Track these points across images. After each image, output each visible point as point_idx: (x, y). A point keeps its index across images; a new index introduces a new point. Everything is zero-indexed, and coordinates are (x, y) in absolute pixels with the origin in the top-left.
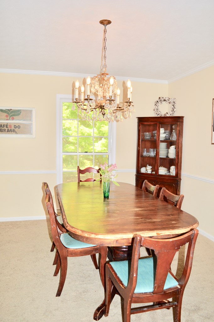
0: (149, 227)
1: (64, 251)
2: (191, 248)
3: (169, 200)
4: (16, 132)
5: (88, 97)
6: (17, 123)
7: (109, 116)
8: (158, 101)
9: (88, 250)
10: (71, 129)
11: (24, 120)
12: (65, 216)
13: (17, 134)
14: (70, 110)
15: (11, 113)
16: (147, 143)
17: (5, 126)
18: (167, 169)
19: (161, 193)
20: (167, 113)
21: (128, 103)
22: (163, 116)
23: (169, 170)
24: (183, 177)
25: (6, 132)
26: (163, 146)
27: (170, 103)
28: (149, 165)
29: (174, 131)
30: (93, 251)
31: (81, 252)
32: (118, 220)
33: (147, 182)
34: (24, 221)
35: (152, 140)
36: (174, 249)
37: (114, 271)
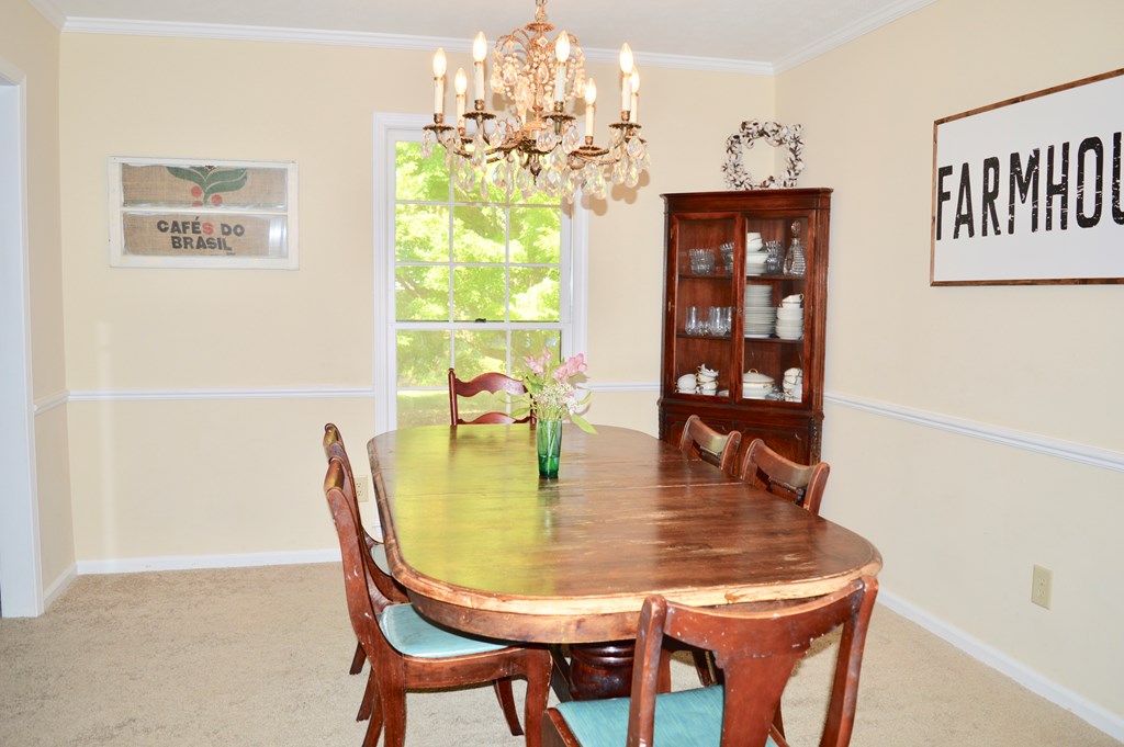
0: (700, 575)
1: (392, 664)
2: (853, 646)
3: (775, 483)
4: (230, 249)
5: (479, 107)
6: (232, 217)
7: (554, 177)
8: (737, 137)
9: (481, 662)
10: (431, 244)
11: (258, 206)
12: (395, 537)
13: (234, 254)
14: (426, 175)
15: (210, 181)
16: (698, 286)
17: (190, 226)
18: (771, 380)
19: (747, 462)
20: (771, 179)
21: (622, 129)
22: (755, 189)
23: (779, 384)
24: (828, 409)
25: (192, 247)
26: (756, 296)
27: (781, 142)
28: (708, 368)
29: (796, 241)
30: (497, 666)
31: (453, 669)
32: (587, 550)
33: (698, 423)
34: (258, 569)
35: (717, 275)
36: (789, 650)
37: (570, 735)
